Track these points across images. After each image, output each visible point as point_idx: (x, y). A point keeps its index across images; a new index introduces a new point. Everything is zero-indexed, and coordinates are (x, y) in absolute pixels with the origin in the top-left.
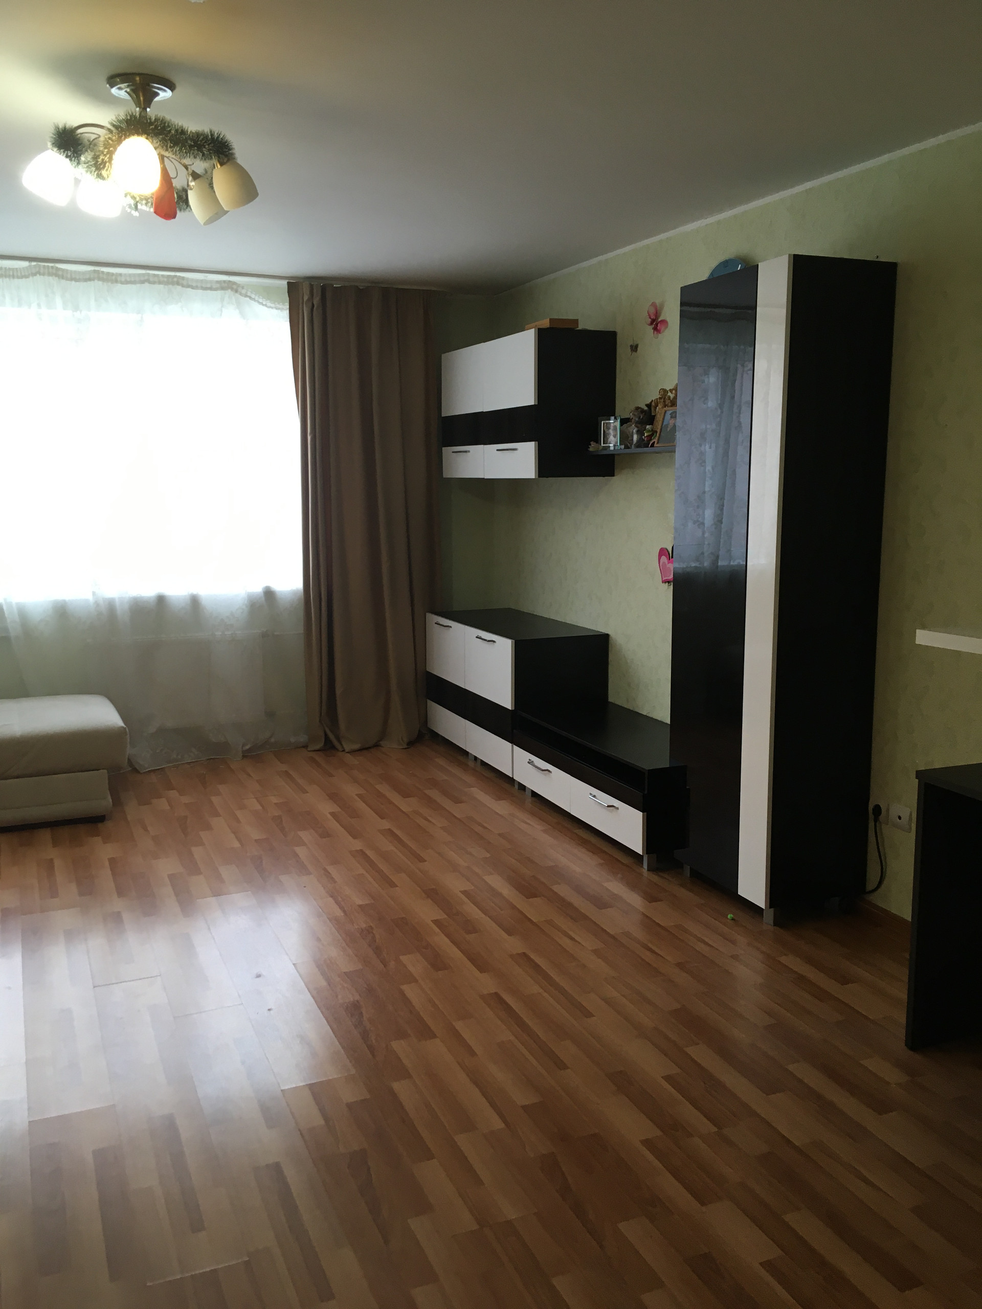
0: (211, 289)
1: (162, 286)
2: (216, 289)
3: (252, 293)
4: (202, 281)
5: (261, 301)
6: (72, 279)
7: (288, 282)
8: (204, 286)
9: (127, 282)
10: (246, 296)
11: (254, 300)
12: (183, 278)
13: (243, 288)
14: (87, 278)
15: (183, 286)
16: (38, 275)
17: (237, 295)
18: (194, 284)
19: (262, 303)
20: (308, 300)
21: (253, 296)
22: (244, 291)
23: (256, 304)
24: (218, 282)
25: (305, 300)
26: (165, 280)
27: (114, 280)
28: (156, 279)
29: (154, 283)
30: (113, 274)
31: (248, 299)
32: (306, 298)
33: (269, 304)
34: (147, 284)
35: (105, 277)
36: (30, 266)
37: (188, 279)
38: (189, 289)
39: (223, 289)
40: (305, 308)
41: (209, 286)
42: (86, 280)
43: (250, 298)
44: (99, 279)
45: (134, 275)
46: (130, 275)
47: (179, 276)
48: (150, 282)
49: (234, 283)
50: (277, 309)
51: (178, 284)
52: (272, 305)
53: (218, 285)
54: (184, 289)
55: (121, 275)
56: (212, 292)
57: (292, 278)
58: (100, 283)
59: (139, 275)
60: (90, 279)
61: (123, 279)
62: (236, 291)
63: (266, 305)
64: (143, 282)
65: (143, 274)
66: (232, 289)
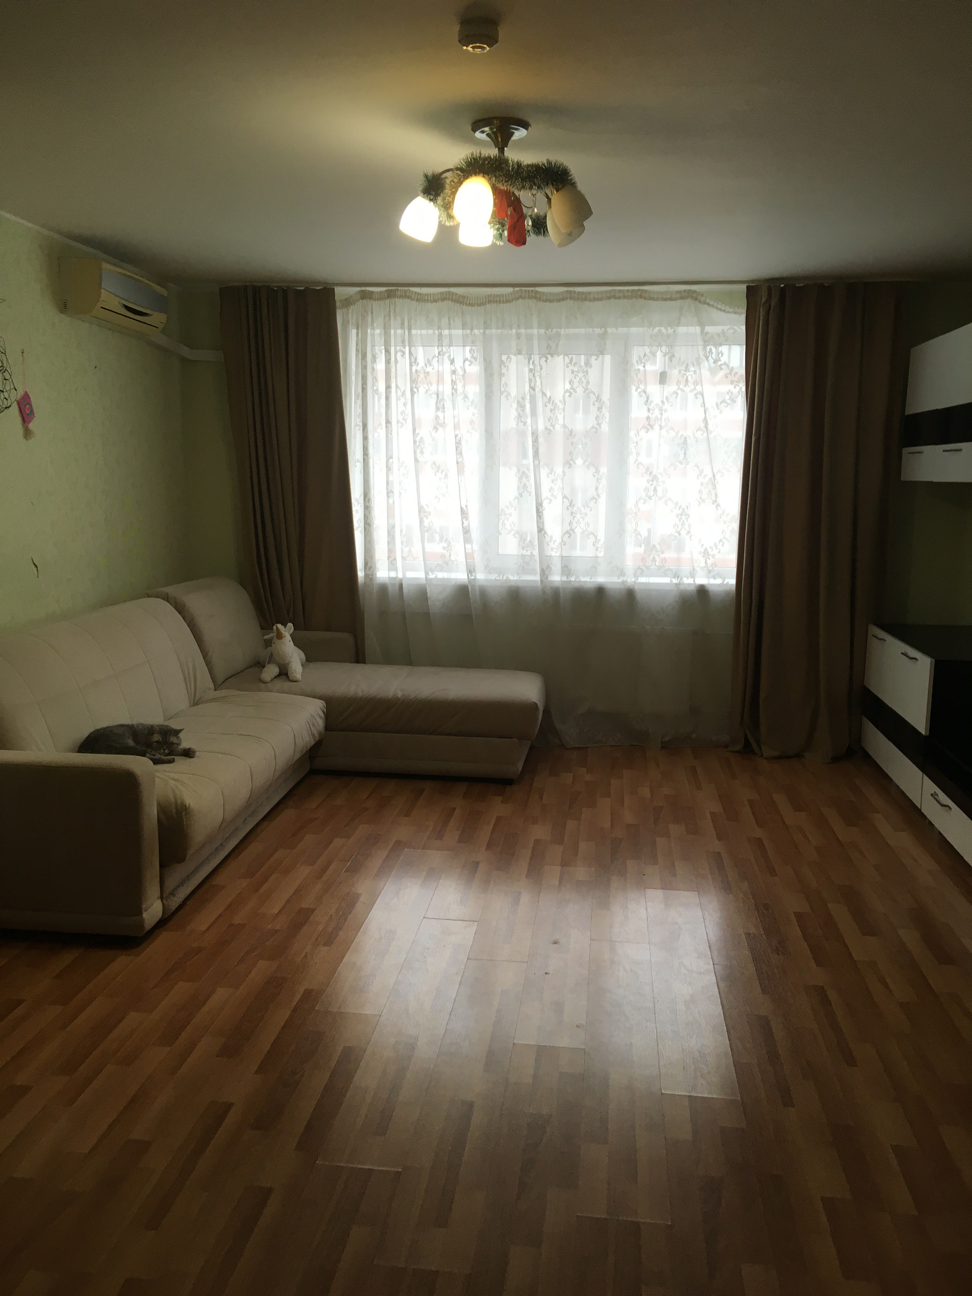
0: (671, 299)
1: (626, 300)
2: (676, 299)
3: (710, 299)
4: (663, 293)
5: (719, 306)
6: (546, 301)
7: (747, 286)
8: (664, 297)
9: (595, 299)
10: (705, 303)
11: (713, 306)
12: (646, 291)
13: (702, 295)
14: (561, 299)
15: (645, 299)
16: (520, 299)
17: (697, 303)
18: (656, 297)
19: (721, 309)
20: (765, 303)
21: (712, 303)
22: (703, 299)
23: (714, 310)
24: (677, 292)
25: (762, 302)
26: (630, 294)
27: (584, 298)
28: (621, 295)
29: (619, 298)
30: (583, 293)
31: (706, 306)
32: (764, 300)
33: (728, 309)
34: (612, 300)
35: (576, 296)
36: (514, 291)
37: (650, 292)
38: (650, 302)
39: (682, 298)
40: (761, 310)
41: (668, 296)
42: (559, 300)
43: (709, 304)
44: (571, 298)
45: (602, 292)
46: (598, 293)
47: (643, 290)
48: (615, 297)
49: (695, 292)
50: (735, 313)
51: (641, 297)
52: (731, 310)
53: (678, 295)
54: (646, 301)
55: (590, 293)
56: (672, 302)
57: (753, 281)
58: (572, 302)
59: (606, 292)
60: (563, 299)
61: (592, 296)
62: (696, 299)
63: (724, 311)
64: (609, 298)
65: (610, 291)
66: (692, 298)
